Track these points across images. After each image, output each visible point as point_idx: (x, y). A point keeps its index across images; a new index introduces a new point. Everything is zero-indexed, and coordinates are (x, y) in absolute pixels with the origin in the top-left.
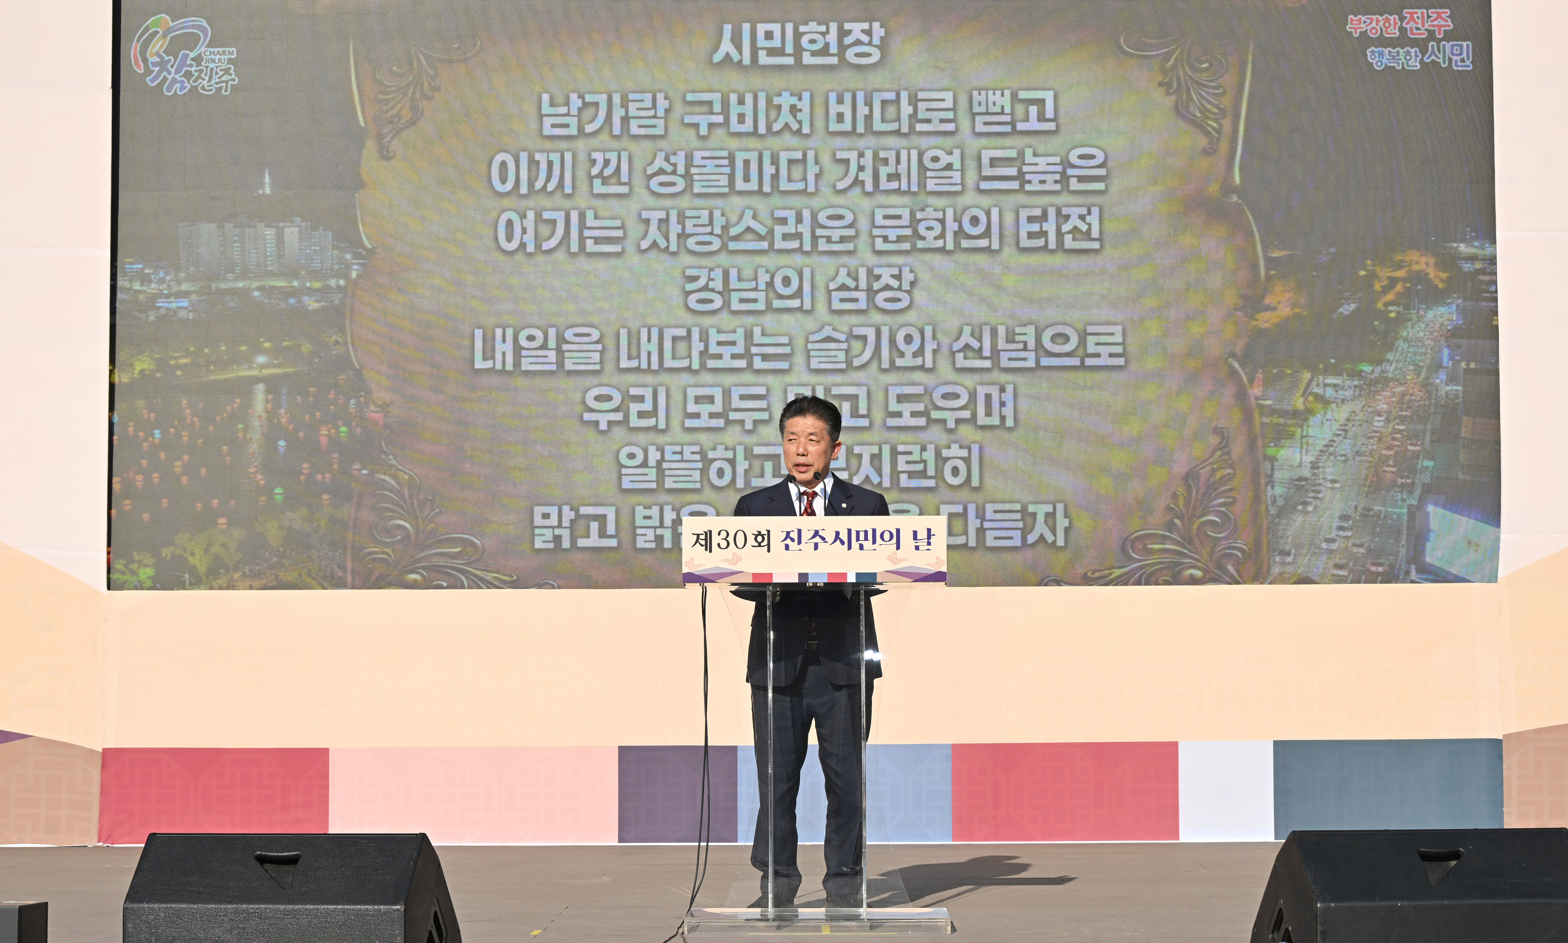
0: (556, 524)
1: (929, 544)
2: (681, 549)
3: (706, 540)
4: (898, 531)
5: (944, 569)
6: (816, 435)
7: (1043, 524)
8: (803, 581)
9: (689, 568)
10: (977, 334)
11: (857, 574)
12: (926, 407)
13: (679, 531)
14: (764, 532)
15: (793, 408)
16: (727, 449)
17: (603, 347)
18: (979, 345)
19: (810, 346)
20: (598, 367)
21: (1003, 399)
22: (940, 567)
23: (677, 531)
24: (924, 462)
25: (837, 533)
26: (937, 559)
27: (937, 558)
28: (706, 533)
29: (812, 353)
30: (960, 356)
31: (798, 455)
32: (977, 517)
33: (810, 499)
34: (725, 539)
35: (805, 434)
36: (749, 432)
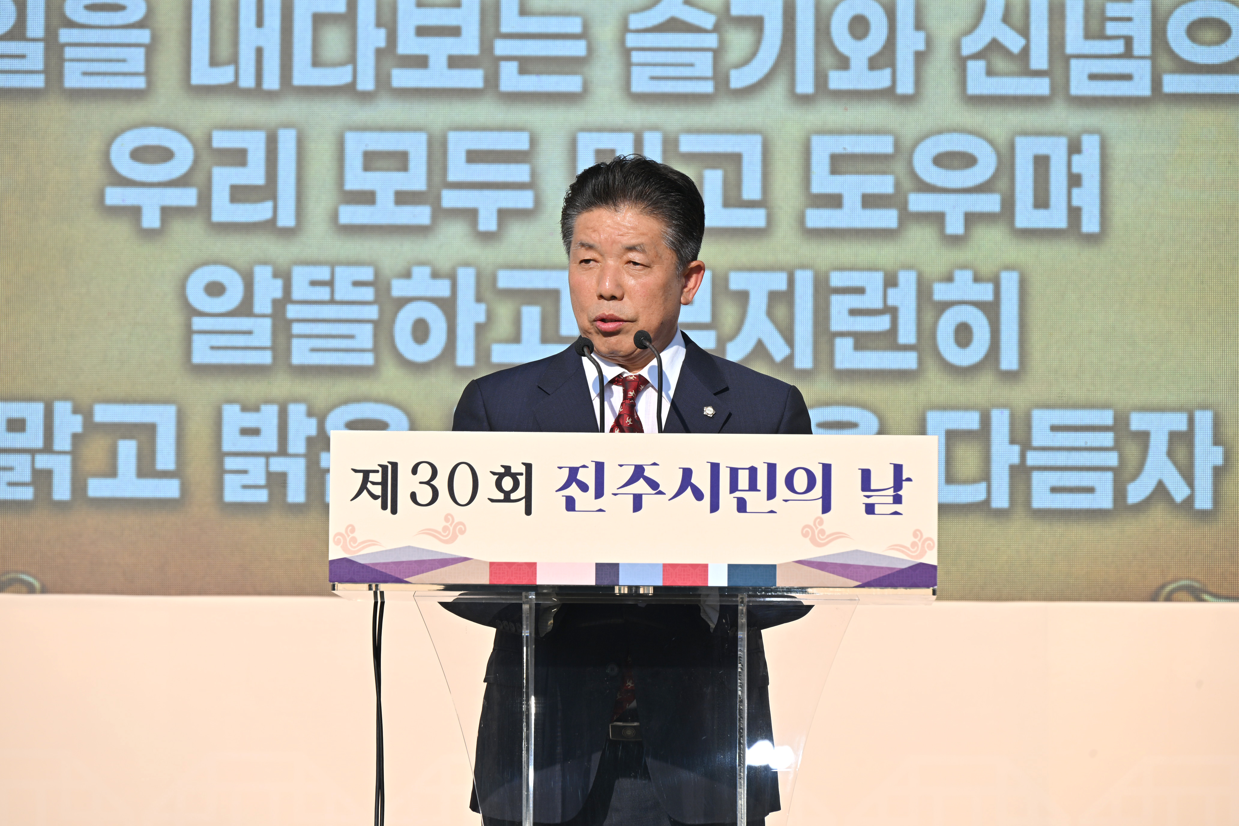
0: (39, 443)
1: (898, 500)
2: (327, 506)
3: (384, 484)
4: (827, 469)
5: (931, 558)
6: (643, 251)
7: (1165, 458)
8: (606, 582)
9: (345, 549)
10: (1017, 16)
11: (731, 568)
12: (897, 185)
13: (323, 464)
14: (520, 468)
15: (589, 189)
16: (435, 275)
17: (154, 37)
18: (1022, 42)
19: (632, 40)
20: (140, 83)
21: (1075, 170)
22: (923, 554)
23: (318, 462)
24: (892, 312)
25: (687, 473)
26: (915, 535)
27: (917, 533)
28: (384, 468)
29: (636, 57)
30: (976, 68)
31: (601, 297)
32: (1012, 441)
33: (631, 394)
34: (428, 483)
35: (617, 248)
36: (487, 237)
